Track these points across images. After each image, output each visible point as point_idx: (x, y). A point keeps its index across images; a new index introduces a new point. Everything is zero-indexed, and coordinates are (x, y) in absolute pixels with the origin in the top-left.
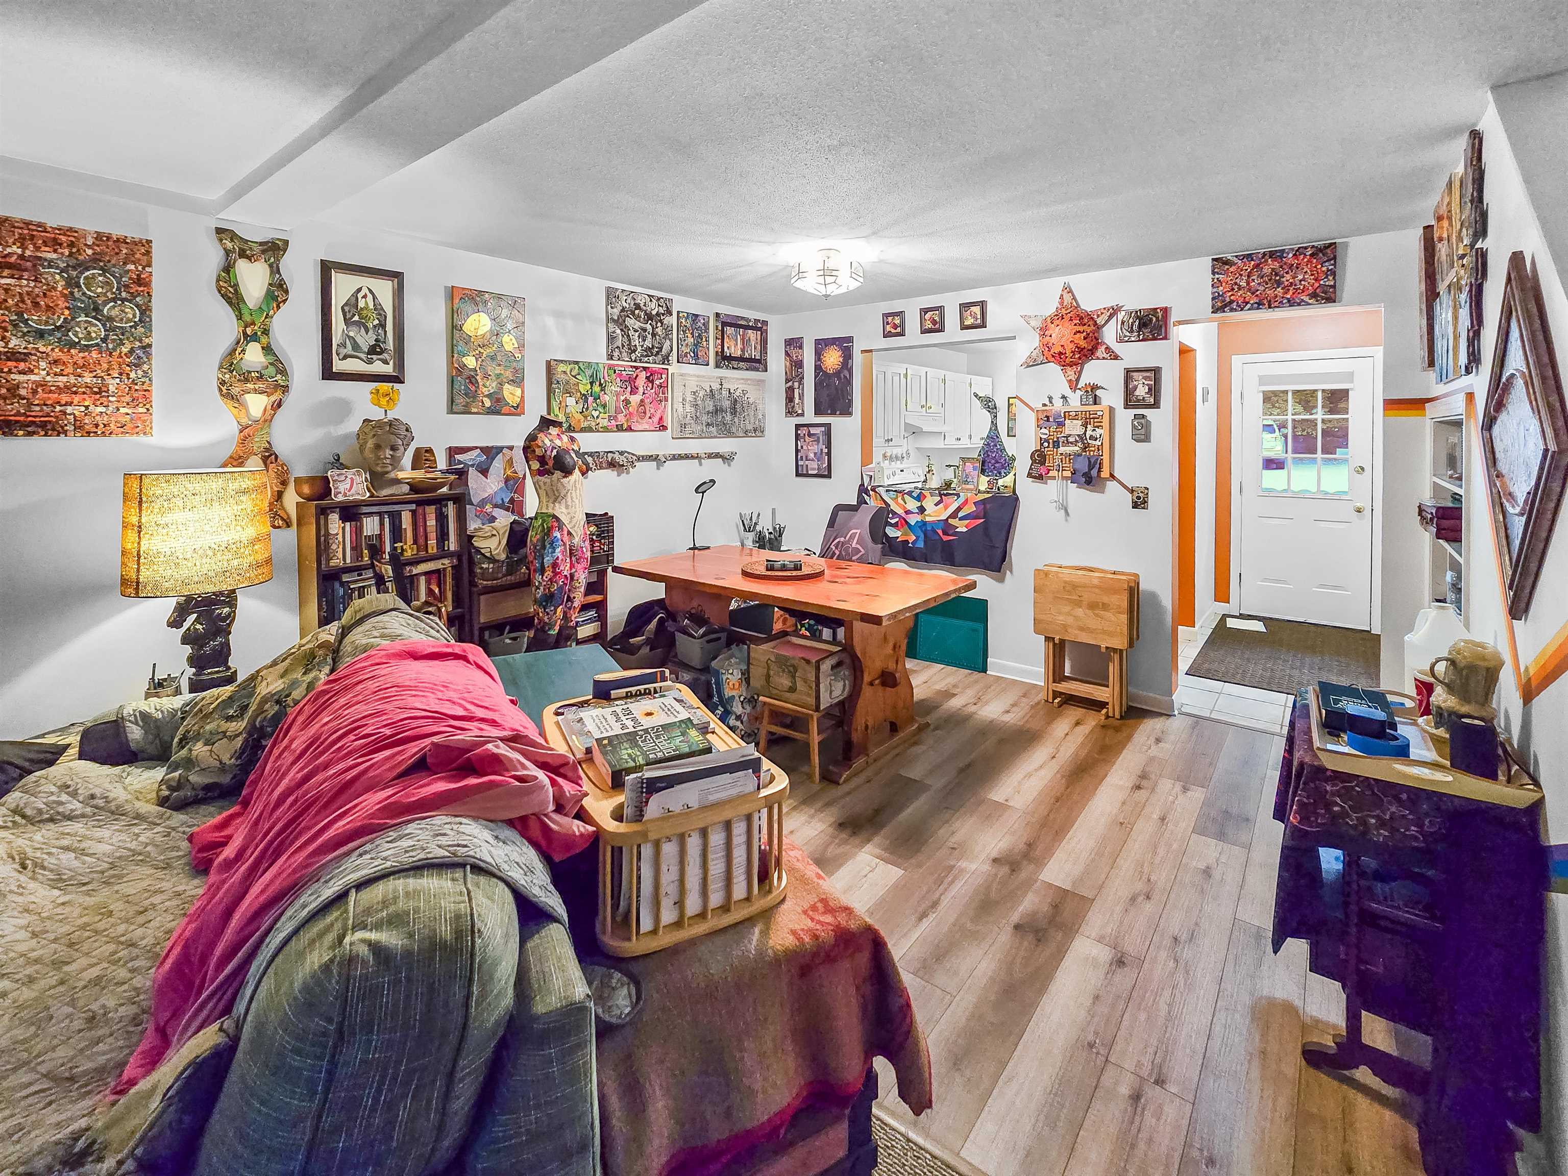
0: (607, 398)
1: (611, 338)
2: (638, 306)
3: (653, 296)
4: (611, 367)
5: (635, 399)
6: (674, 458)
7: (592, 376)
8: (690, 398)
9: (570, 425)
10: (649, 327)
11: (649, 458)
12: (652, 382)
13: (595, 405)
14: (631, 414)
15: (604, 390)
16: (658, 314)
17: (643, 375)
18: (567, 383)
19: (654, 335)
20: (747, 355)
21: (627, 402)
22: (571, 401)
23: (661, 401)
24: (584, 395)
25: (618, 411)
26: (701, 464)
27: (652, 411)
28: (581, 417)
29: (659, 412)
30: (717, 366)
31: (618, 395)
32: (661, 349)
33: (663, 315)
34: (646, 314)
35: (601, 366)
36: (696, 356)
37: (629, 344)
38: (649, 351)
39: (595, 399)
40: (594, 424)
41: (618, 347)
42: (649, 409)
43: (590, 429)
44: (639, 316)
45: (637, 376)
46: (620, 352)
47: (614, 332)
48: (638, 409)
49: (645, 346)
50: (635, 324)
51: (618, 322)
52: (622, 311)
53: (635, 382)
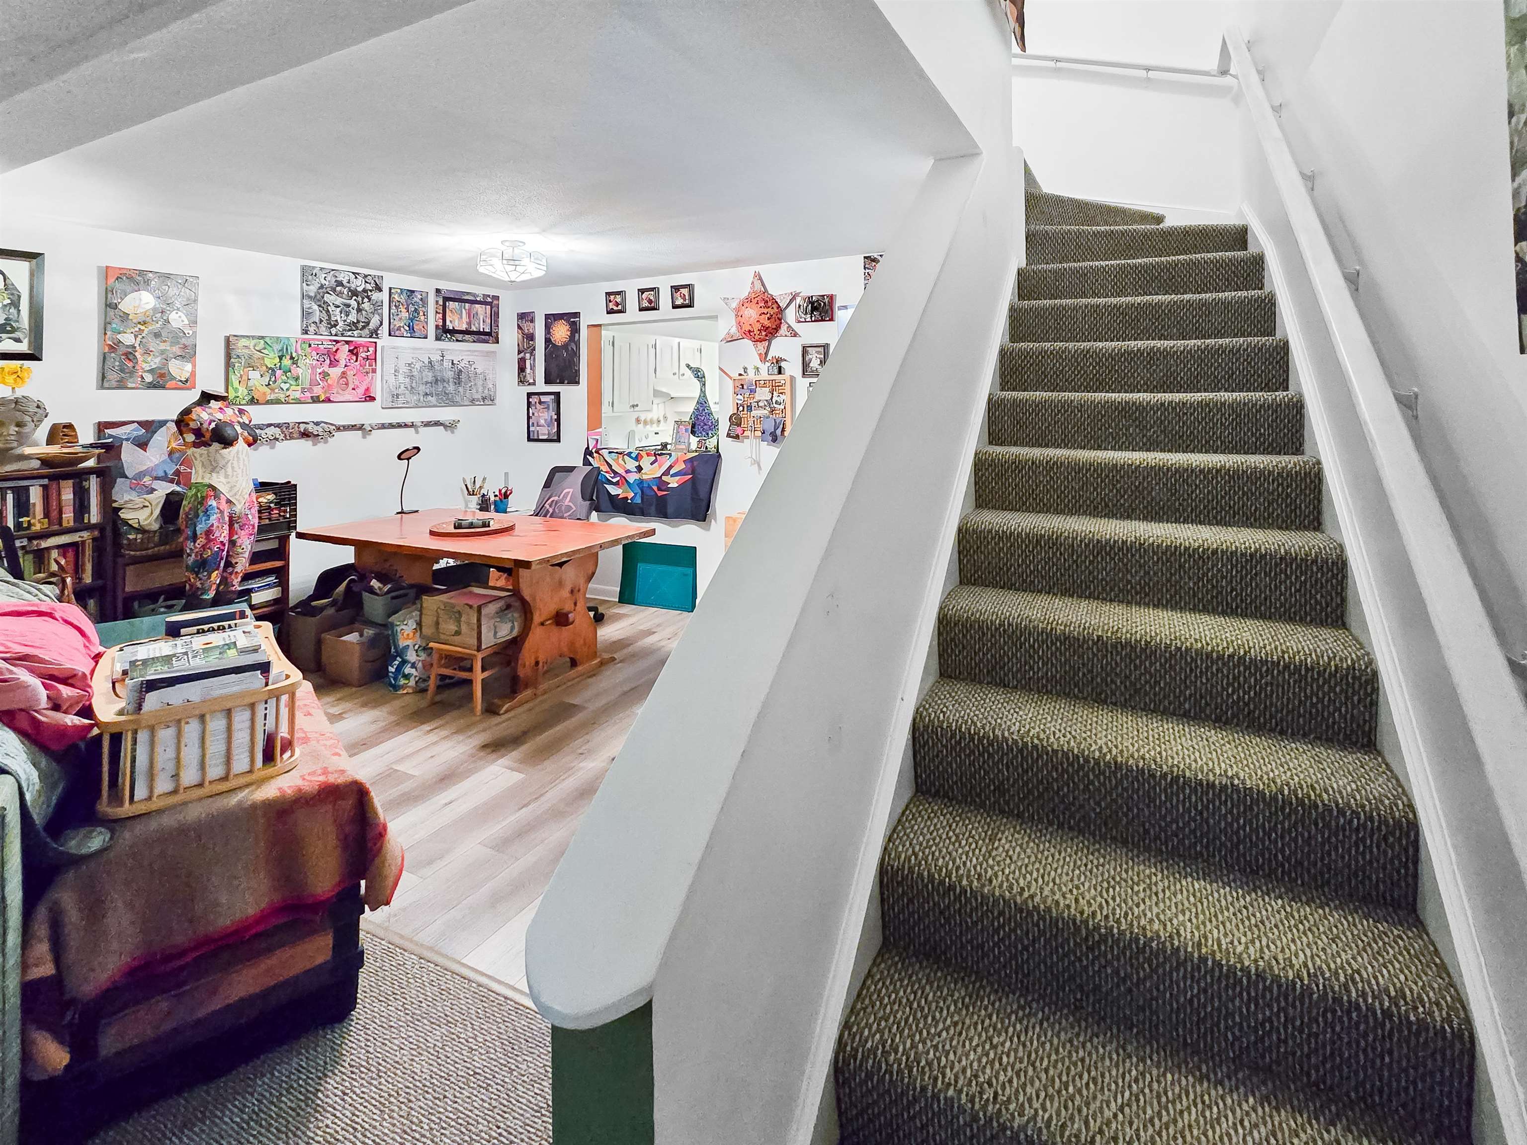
0: (300, 371)
1: (306, 314)
2: (340, 284)
3: (358, 274)
4: (304, 341)
6: (383, 427)
7: (282, 350)
8: (403, 369)
9: (254, 397)
10: (353, 303)
11: (353, 428)
12: (357, 355)
13: (284, 378)
14: (329, 386)
15: (296, 364)
16: (365, 291)
17: (345, 348)
18: (250, 357)
19: (359, 310)
20: (474, 329)
21: (325, 375)
22: (254, 375)
23: (368, 372)
24: (271, 368)
25: (313, 383)
26: (417, 432)
27: (357, 383)
28: (266, 390)
29: (365, 383)
30: (438, 338)
31: (313, 368)
32: (368, 323)
33: (371, 291)
34: (350, 290)
35: (293, 341)
36: (411, 329)
37: (329, 319)
38: (354, 325)
39: (285, 372)
40: (283, 396)
41: (314, 322)
42: (353, 381)
43: (278, 402)
44: (341, 293)
45: (338, 349)
46: (318, 327)
47: (310, 308)
48: (339, 381)
49: (349, 321)
50: (336, 300)
51: (316, 299)
52: (320, 288)
53: (335, 355)
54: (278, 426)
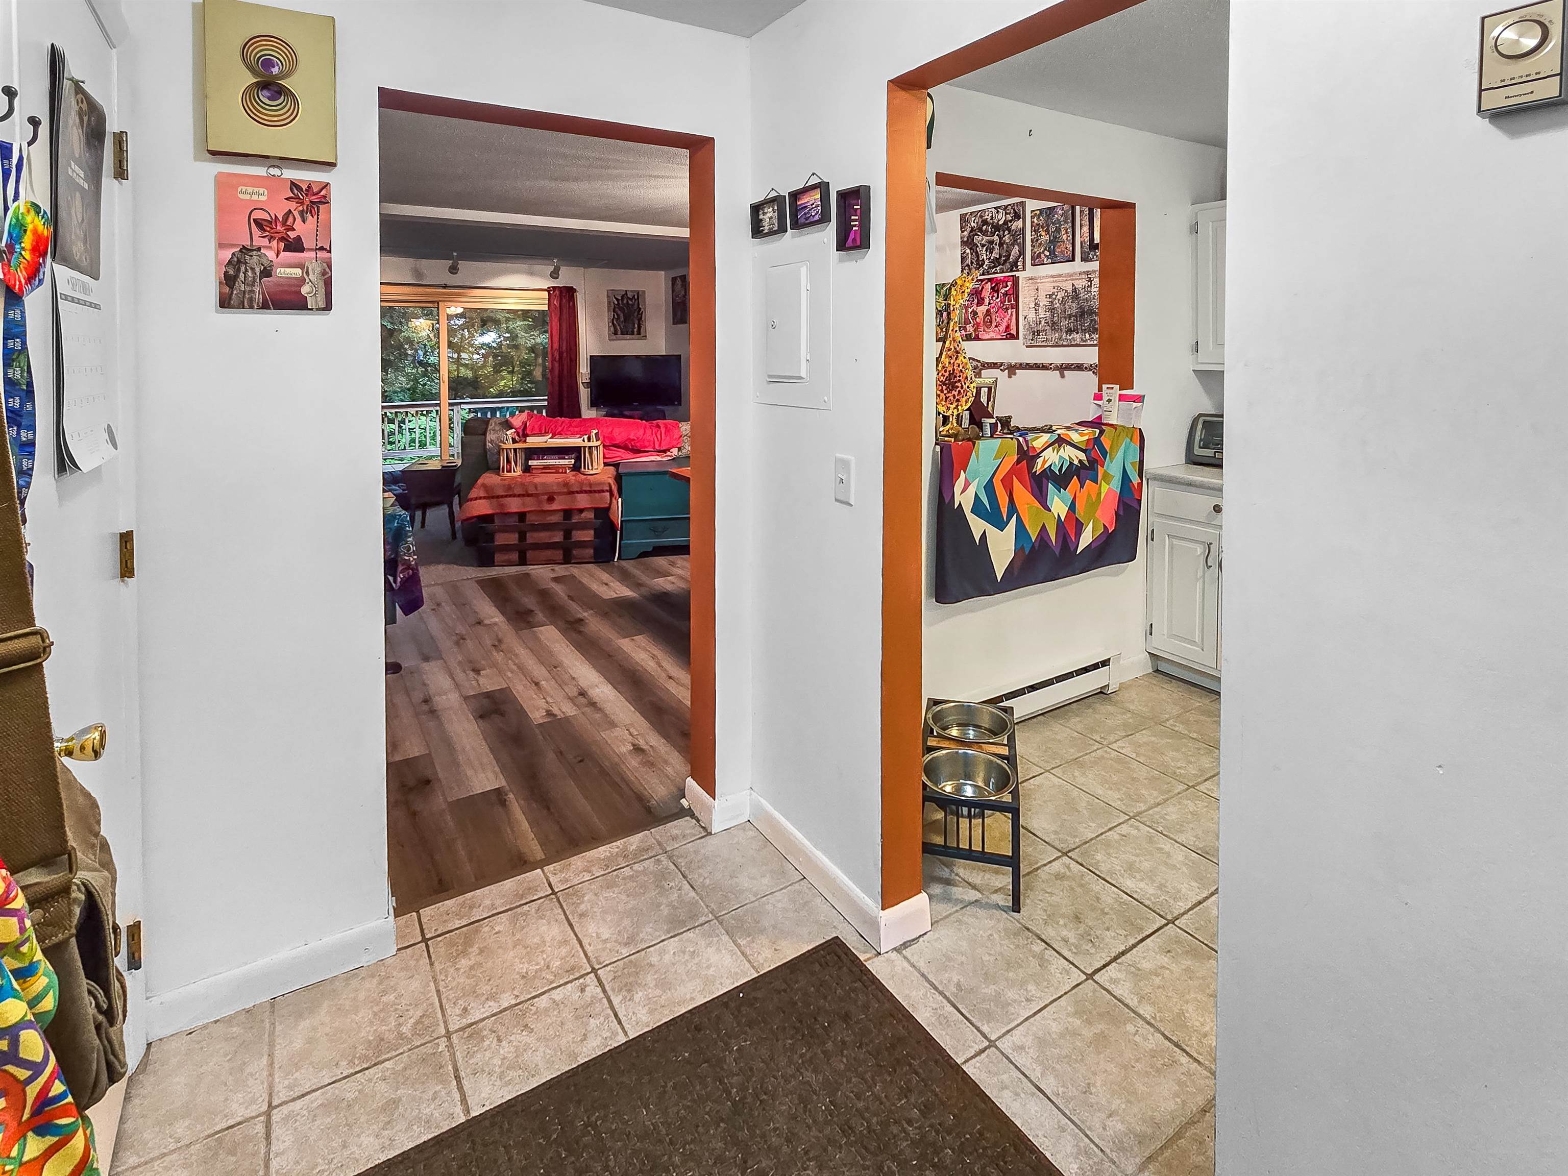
1: (963, 259)
2: (985, 222)
3: (999, 207)
5: (981, 310)
8: (1044, 302)
10: (996, 238)
11: (995, 365)
12: (998, 292)
14: (978, 324)
16: (1006, 223)
17: (988, 285)
19: (1001, 245)
21: (975, 313)
23: (1007, 309)
24: (940, 311)
25: (967, 322)
26: (1063, 376)
27: (998, 319)
29: (1006, 319)
30: (1083, 259)
31: (966, 307)
32: (1008, 257)
33: (1011, 221)
34: (993, 227)
36: (1052, 252)
37: (978, 260)
38: (996, 262)
41: (968, 265)
42: (996, 318)
44: (987, 231)
45: (983, 288)
46: (970, 270)
47: (965, 252)
48: (984, 319)
49: (992, 258)
50: (983, 239)
51: (968, 243)
52: (971, 232)
53: (981, 294)
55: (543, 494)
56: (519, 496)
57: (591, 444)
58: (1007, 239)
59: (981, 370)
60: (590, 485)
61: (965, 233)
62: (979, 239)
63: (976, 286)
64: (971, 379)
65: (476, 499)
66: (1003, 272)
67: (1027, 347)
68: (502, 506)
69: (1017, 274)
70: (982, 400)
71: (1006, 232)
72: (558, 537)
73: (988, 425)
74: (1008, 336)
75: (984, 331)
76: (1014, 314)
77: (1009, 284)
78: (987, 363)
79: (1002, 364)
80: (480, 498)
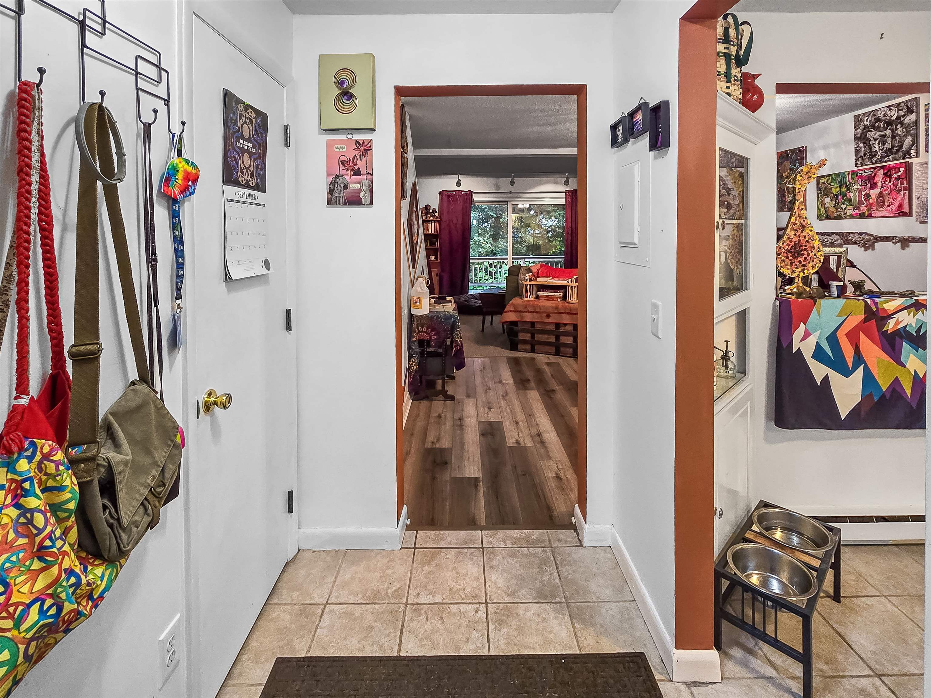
0: (852, 194)
1: (857, 151)
2: (878, 120)
3: (892, 106)
4: (854, 172)
5: (874, 193)
7: (840, 182)
9: (828, 215)
10: (888, 132)
12: (890, 177)
13: (843, 201)
14: (871, 205)
15: (849, 190)
16: (898, 118)
17: (881, 172)
18: (826, 188)
19: (893, 137)
21: (868, 196)
22: (828, 200)
23: (900, 191)
24: (836, 195)
25: (860, 203)
27: (891, 200)
28: (834, 209)
29: (898, 200)
31: (860, 191)
32: (901, 146)
34: (886, 123)
35: (846, 173)
37: (871, 151)
38: (889, 152)
39: (843, 197)
40: (843, 213)
41: (861, 157)
42: (888, 199)
43: (839, 217)
44: (879, 127)
45: (875, 174)
46: (863, 160)
47: (858, 146)
48: (877, 200)
49: (885, 149)
50: (875, 134)
51: (862, 138)
52: (864, 129)
53: (874, 180)
54: (837, 234)
55: (545, 312)
56: (531, 312)
57: (572, 285)
58: (899, 131)
59: (874, 242)
60: (571, 310)
61: (859, 131)
62: (872, 134)
63: (869, 173)
64: (819, 248)
65: (509, 312)
66: (895, 160)
67: (921, 223)
68: (522, 317)
69: (910, 160)
70: (831, 266)
71: (899, 126)
72: (552, 339)
73: (835, 287)
74: (901, 214)
75: (877, 210)
76: (907, 195)
77: (902, 169)
78: (880, 237)
79: (893, 238)
80: (511, 311)
